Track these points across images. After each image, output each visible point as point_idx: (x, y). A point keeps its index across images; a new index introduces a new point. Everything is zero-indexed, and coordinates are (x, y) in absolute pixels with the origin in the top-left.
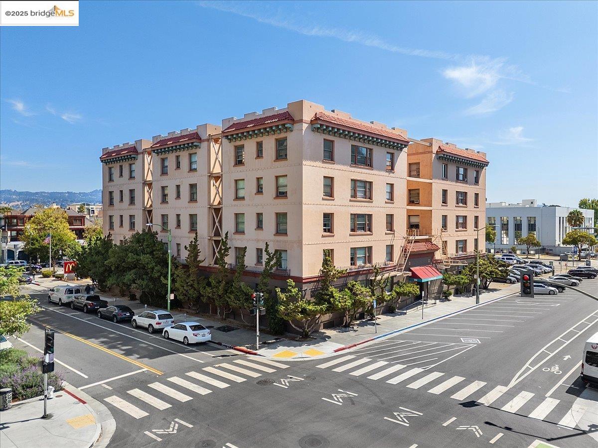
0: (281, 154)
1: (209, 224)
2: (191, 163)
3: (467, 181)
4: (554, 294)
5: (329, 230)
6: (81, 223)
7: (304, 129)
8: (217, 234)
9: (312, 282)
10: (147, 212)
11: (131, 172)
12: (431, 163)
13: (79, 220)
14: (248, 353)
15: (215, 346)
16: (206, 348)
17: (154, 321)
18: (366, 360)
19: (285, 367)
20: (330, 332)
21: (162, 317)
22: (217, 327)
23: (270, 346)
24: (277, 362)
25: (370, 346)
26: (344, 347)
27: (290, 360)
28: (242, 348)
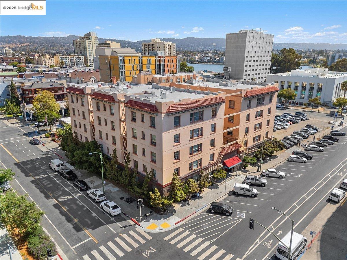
0: (153, 125)
1: (121, 143)
2: (111, 110)
3: (264, 104)
4: (304, 162)
5: (178, 158)
6: (62, 91)
7: (163, 117)
8: (125, 149)
9: (167, 186)
10: (92, 126)
11: (82, 102)
12: (240, 103)
13: (61, 89)
14: (137, 224)
15: (123, 215)
16: (119, 218)
17: (97, 198)
18: (187, 233)
19: (149, 238)
20: (177, 206)
21: (100, 196)
22: (126, 198)
23: (146, 218)
24: (148, 233)
25: (193, 219)
26: (180, 220)
27: (154, 231)
28: (135, 219)
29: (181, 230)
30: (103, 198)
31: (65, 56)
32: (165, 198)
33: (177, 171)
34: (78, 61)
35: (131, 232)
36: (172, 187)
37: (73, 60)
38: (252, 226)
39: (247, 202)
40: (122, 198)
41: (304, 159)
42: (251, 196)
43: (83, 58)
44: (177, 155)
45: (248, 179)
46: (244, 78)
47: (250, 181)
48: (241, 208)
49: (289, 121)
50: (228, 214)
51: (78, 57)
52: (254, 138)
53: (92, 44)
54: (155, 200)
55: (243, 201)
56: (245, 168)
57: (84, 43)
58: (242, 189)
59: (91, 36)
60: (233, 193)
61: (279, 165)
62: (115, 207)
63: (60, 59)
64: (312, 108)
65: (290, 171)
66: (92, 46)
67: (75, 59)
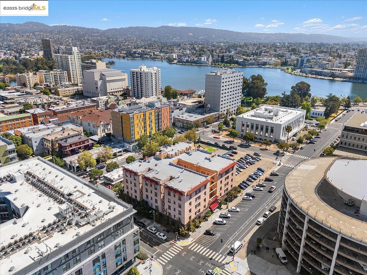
1: (161, 203)
2: (155, 187)
3: (229, 172)
6: (88, 142)
7: (185, 197)
8: (163, 206)
10: (140, 191)
11: (134, 178)
12: (217, 177)
14: (175, 242)
15: (168, 239)
16: (166, 240)
17: (153, 232)
18: (197, 245)
19: (183, 248)
20: (190, 233)
21: (154, 231)
22: (165, 230)
23: (178, 239)
24: (181, 246)
25: (198, 238)
26: (193, 239)
27: (183, 245)
28: (173, 241)
29: (194, 244)
30: (156, 231)
31: (48, 73)
32: (186, 230)
33: (190, 217)
34: (62, 77)
35: (174, 246)
36: (189, 225)
37: (56, 76)
38: (222, 242)
39: (221, 228)
40: (164, 230)
41: (251, 198)
42: (223, 225)
43: (66, 73)
44: (190, 211)
45: (222, 215)
46: (221, 110)
47: (222, 216)
48: (218, 231)
49: (248, 164)
50: (213, 235)
51: (61, 73)
52: (225, 190)
53: (74, 58)
54: (182, 232)
55: (220, 227)
56: (220, 207)
57: (67, 59)
58: (219, 221)
59: (73, 52)
60: (215, 223)
61: (238, 203)
62: (164, 236)
63: (44, 76)
64: (266, 146)
65: (243, 207)
66: (74, 61)
67: (58, 75)
